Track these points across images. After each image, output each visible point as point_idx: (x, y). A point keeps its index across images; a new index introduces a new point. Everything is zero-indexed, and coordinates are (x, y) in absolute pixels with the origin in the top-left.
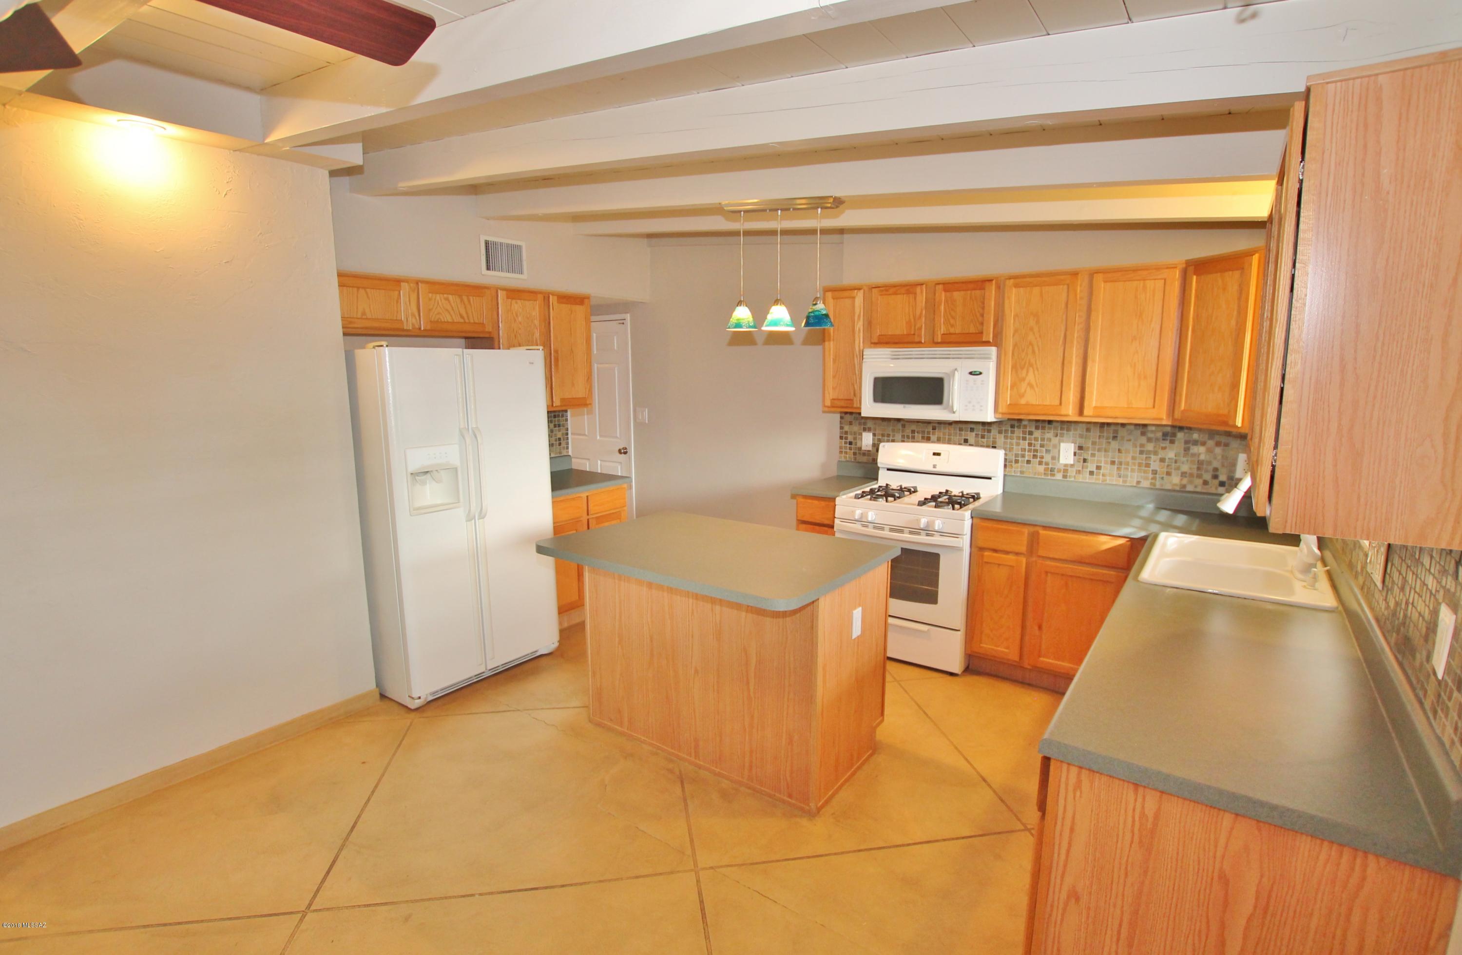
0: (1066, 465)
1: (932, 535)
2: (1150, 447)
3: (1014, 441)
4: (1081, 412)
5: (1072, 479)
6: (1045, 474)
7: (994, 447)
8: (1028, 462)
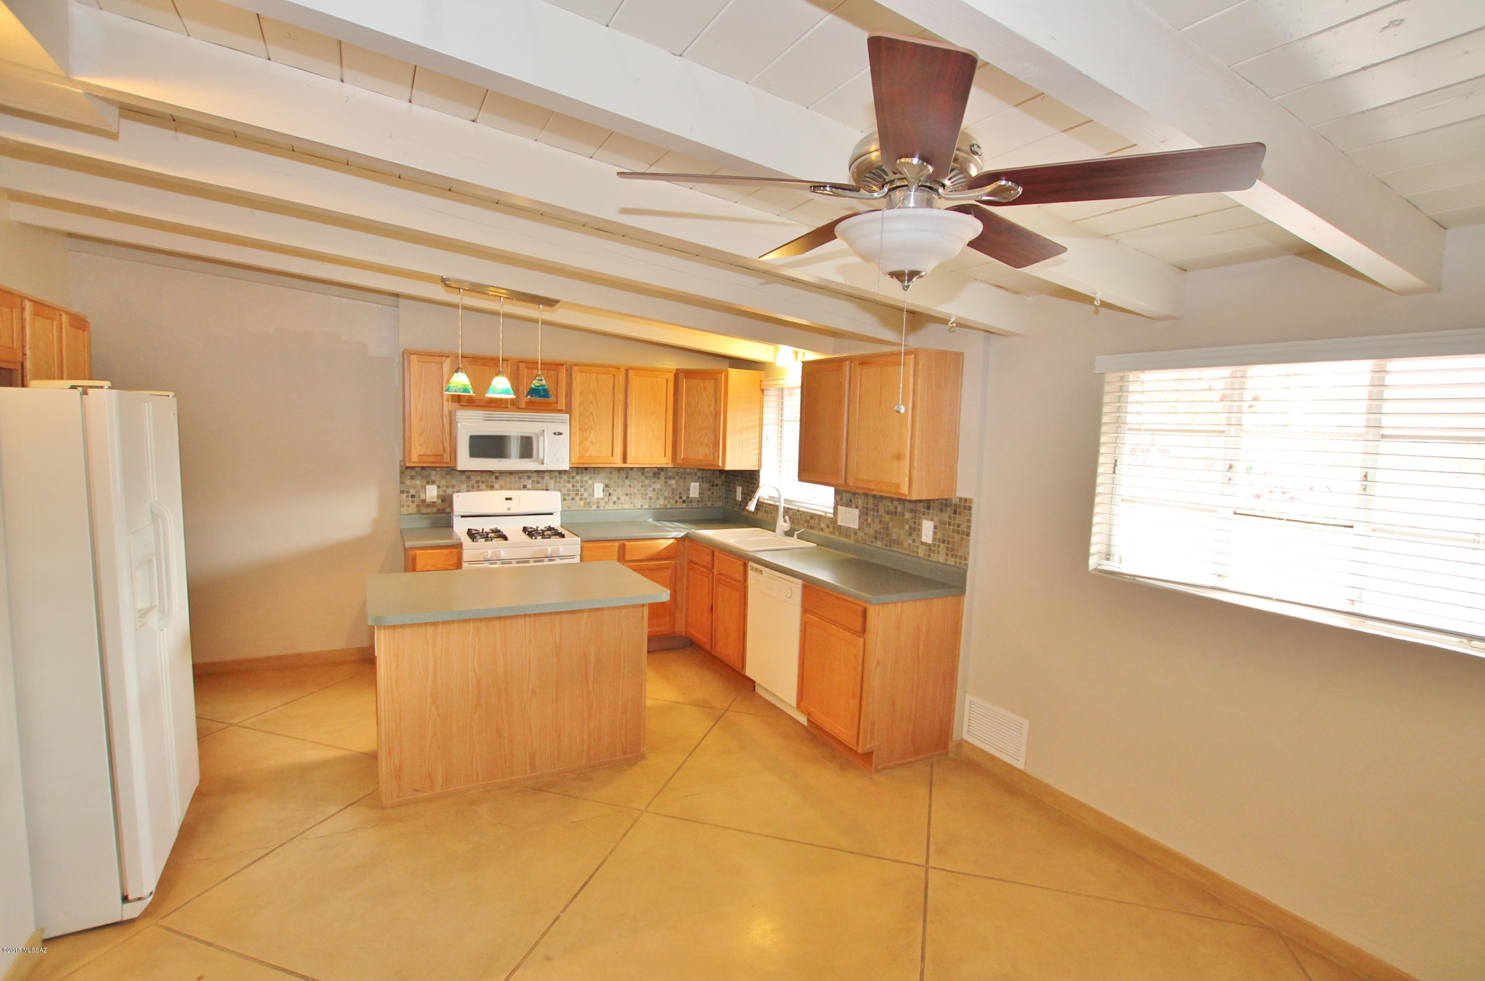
0: (598, 499)
1: (554, 560)
2: (647, 482)
3: (562, 485)
4: (625, 460)
5: (603, 508)
6: (584, 507)
7: (547, 490)
8: (573, 499)
